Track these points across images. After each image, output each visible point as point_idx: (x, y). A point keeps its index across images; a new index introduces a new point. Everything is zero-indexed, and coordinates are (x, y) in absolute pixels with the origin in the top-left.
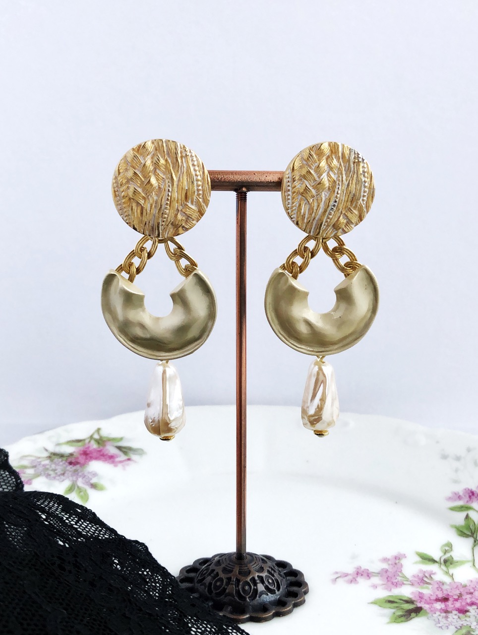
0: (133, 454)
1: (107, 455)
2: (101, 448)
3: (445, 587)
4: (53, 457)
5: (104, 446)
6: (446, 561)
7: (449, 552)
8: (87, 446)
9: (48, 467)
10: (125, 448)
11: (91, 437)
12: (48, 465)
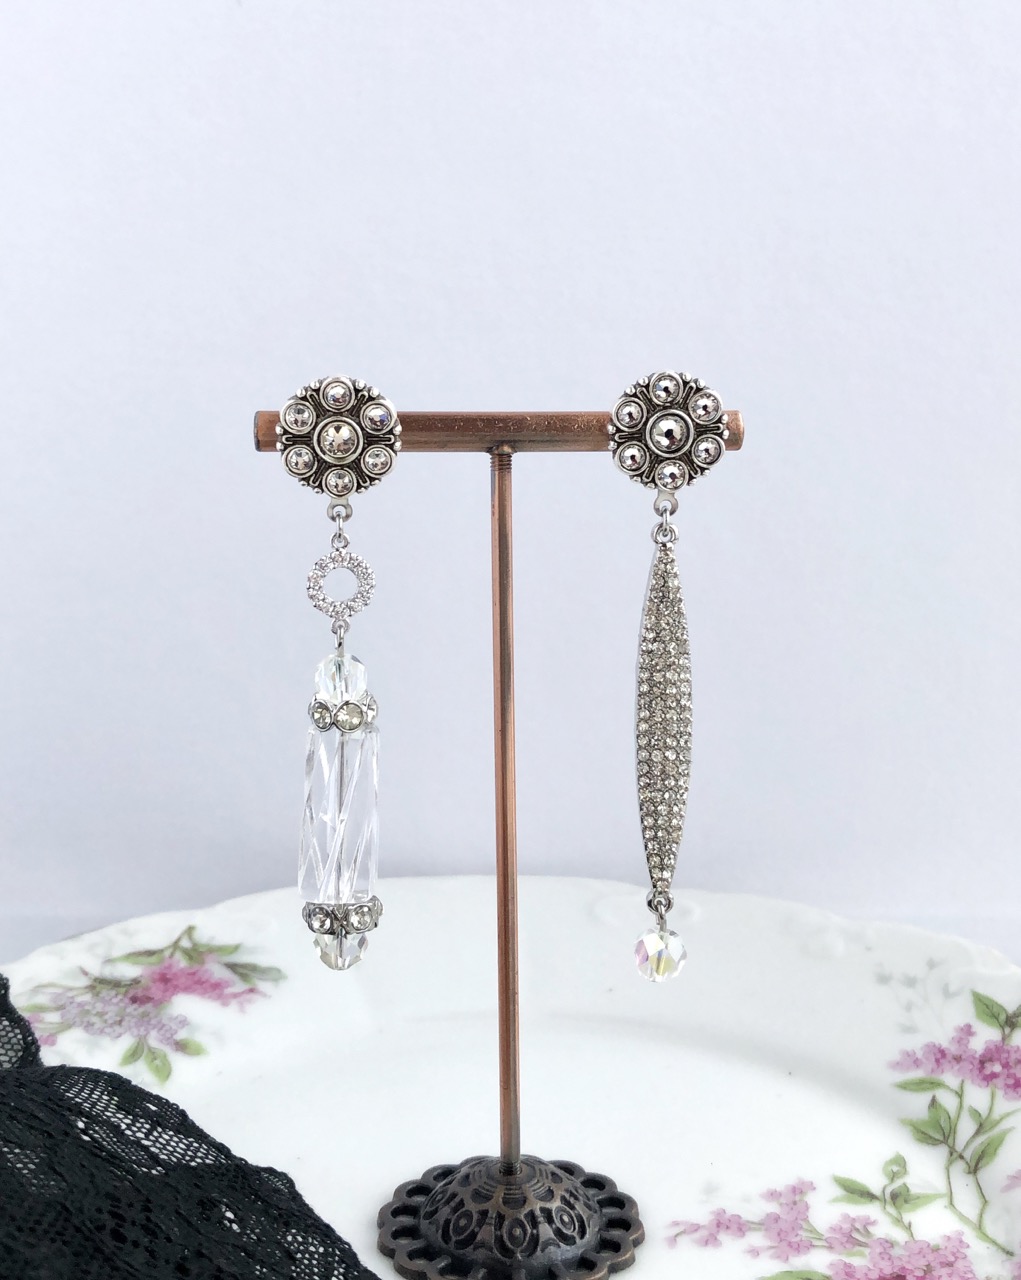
0: (261, 979)
1: (207, 981)
2: (196, 967)
3: (896, 1252)
4: (99, 987)
5: (203, 963)
6: (895, 1196)
7: (901, 1177)
8: (166, 964)
9: (87, 1008)
10: (244, 966)
11: (176, 945)
12: (86, 1003)
